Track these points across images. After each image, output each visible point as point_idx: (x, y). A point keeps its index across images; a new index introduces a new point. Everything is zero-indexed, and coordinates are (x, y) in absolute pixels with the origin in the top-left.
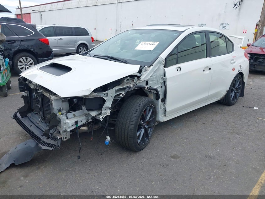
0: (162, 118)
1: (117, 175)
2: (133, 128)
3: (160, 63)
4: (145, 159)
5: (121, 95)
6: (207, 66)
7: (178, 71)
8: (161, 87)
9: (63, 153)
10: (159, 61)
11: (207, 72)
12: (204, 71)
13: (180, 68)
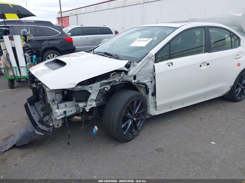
0: (153, 112)
1: (99, 162)
2: (116, 120)
3: (150, 58)
4: (130, 150)
5: (106, 89)
6: (204, 61)
7: (169, 66)
8: (151, 82)
9: (59, 139)
10: (149, 57)
11: (204, 67)
12: (200, 66)
13: (172, 63)
